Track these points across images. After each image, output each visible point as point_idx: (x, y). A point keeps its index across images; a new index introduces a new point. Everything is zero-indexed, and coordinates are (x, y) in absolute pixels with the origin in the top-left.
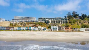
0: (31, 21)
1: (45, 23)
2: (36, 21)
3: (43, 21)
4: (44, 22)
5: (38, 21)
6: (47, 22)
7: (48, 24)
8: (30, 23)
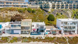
0: (12, 4)
1: (41, 8)
2: (23, 4)
3: (37, 4)
4: (38, 6)
5: (26, 5)
6: (45, 7)
7: (47, 11)
8: (11, 10)
